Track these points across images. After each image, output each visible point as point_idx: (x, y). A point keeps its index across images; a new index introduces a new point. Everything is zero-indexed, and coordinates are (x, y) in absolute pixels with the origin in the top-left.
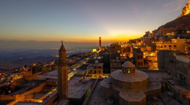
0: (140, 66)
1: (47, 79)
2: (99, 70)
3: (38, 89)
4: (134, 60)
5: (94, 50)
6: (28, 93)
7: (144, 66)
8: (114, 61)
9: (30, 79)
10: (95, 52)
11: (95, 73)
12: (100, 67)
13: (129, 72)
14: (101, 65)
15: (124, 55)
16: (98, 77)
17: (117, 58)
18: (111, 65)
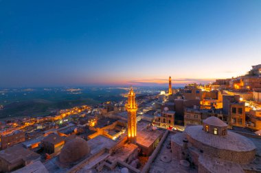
0: (237, 125)
1: (118, 119)
2: (169, 119)
3: (111, 127)
4: (224, 114)
5: (163, 93)
6: (105, 128)
7: (244, 124)
8: (189, 110)
9: (106, 116)
10: (163, 95)
11: (164, 122)
12: (170, 116)
13: (215, 132)
14: (172, 114)
15: (206, 104)
16: (167, 127)
17: (195, 107)
18: (185, 116)
